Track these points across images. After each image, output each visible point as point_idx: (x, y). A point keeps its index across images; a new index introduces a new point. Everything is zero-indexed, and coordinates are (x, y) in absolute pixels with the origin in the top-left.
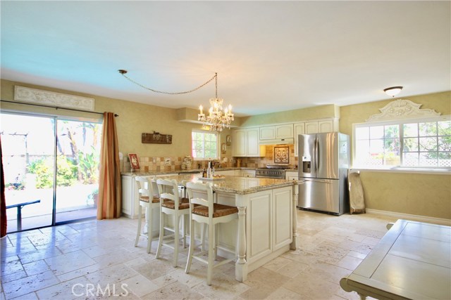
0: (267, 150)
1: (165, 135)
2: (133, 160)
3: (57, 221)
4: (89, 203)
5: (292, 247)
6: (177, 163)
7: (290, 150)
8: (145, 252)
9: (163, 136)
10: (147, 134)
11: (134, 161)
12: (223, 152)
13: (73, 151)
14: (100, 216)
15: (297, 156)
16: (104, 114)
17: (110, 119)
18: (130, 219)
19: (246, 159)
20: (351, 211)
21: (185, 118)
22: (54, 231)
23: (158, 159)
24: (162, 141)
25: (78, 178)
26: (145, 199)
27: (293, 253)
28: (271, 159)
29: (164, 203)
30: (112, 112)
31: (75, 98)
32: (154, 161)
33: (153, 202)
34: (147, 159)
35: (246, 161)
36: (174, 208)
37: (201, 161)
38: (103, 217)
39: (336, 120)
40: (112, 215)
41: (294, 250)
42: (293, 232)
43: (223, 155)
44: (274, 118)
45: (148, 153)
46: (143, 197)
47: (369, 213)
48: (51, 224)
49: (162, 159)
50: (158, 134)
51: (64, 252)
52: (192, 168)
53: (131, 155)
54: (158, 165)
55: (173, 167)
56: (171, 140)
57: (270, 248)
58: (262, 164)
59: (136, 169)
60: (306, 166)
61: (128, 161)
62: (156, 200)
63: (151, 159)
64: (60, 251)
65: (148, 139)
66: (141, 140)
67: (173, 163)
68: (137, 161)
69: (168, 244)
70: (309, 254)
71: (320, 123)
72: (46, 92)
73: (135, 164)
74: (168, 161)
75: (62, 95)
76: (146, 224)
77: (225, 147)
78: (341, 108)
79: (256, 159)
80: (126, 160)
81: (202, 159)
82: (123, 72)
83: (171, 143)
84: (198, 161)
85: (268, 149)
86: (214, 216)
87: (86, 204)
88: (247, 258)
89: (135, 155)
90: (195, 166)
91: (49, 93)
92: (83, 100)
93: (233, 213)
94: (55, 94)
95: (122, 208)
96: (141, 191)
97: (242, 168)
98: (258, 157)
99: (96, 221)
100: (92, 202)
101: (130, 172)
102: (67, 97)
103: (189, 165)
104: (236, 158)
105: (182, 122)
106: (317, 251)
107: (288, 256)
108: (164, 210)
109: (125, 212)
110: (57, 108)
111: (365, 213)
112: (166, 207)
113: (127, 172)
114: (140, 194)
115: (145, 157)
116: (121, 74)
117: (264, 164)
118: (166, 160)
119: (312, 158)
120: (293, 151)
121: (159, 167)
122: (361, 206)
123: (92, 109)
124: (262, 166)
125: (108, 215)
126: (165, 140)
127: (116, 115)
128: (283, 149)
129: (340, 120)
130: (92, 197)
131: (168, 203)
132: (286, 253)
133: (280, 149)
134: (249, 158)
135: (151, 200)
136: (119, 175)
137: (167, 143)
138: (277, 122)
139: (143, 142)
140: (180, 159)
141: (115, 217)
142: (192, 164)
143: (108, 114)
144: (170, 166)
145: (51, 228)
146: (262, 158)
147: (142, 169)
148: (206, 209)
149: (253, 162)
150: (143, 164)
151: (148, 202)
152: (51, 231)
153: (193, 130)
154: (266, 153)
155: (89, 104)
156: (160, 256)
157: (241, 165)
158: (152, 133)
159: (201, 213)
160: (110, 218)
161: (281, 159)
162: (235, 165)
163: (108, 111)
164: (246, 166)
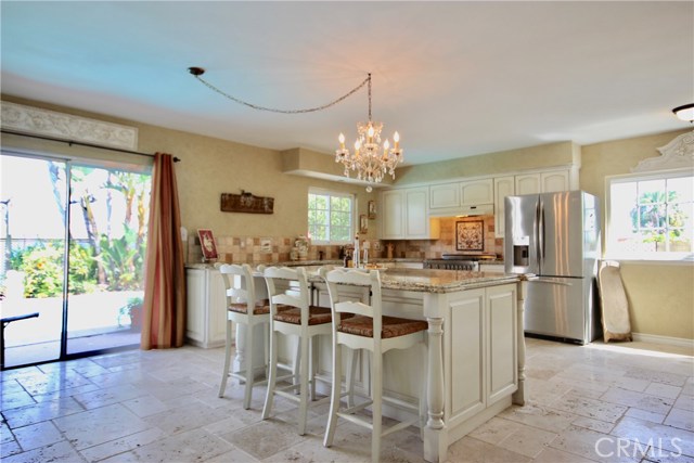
0: (442, 228)
1: (262, 198)
2: (205, 240)
3: (69, 352)
4: (122, 323)
5: (517, 400)
6: (283, 248)
7: (486, 227)
8: (240, 407)
9: (259, 200)
10: (230, 195)
11: (207, 243)
12: (363, 231)
13: (89, 232)
14: (146, 343)
15: (503, 236)
16: (155, 157)
17: (165, 166)
18: (200, 348)
19: (404, 245)
20: (606, 338)
21: (297, 167)
22: (63, 369)
23: (250, 241)
24: (256, 208)
25: (98, 279)
26: (239, 308)
27: (519, 410)
28: (449, 243)
29: (278, 314)
30: (168, 153)
31: (103, 125)
32: (243, 244)
33: (255, 313)
34: (230, 241)
35: (402, 248)
36: (300, 323)
37: (325, 247)
38: (153, 346)
39: (575, 168)
40: (169, 342)
41: (521, 405)
42: (520, 372)
43: (363, 237)
44: (456, 168)
45: (231, 230)
46: (233, 305)
47: (638, 341)
48: (58, 357)
49: (256, 242)
50: (248, 195)
51: (89, 406)
52: (309, 259)
53: (202, 233)
54: (249, 251)
55: (276, 257)
56: (271, 206)
57: (481, 400)
58: (433, 252)
59: (210, 258)
60: (521, 254)
61: (198, 242)
62: (262, 309)
63: (237, 241)
64: (81, 404)
65: (231, 203)
66: (218, 205)
67: (275, 248)
68: (213, 243)
69: (286, 391)
70: (551, 414)
71: (544, 176)
72: (52, 114)
73: (210, 250)
74: (267, 246)
75: (81, 121)
76: (238, 356)
77: (366, 222)
78: (584, 149)
79: (422, 244)
80: (192, 240)
81: (326, 244)
82: (197, 71)
83: (271, 213)
84: (318, 247)
85: (444, 225)
86: (383, 336)
87: (116, 324)
88: (446, 417)
89: (210, 233)
90: (314, 254)
91: (56, 115)
92: (118, 130)
93: (416, 331)
94: (67, 118)
95: (185, 329)
96: (230, 293)
97: (399, 260)
98: (425, 241)
99: (138, 352)
100: (126, 321)
101: (201, 263)
102: (89, 123)
103: (304, 252)
104: (385, 243)
105: (291, 176)
106: (565, 408)
107: (511, 417)
108: (279, 326)
109: (192, 336)
110: (71, 143)
111: (631, 340)
112: (284, 321)
113: (195, 263)
114: (229, 298)
115: (225, 237)
116: (193, 76)
117: (437, 253)
118: (264, 242)
119: (531, 239)
120: (492, 229)
121: (251, 255)
122: (624, 328)
123: (132, 147)
124: (434, 257)
125: (160, 342)
126: (261, 206)
127: (176, 160)
128: (474, 224)
129: (580, 170)
130: (127, 310)
131: (288, 313)
132: (506, 410)
133: (467, 225)
134: (407, 242)
135: (251, 309)
136: (182, 268)
137: (264, 212)
138: (462, 175)
139: (222, 210)
140: (287, 242)
141: (173, 345)
142: (309, 251)
143: (163, 156)
144: (270, 255)
145: (58, 364)
146: (433, 241)
147: (222, 257)
148: (368, 322)
149: (415, 249)
150: (222, 250)
151: (246, 313)
152: (59, 369)
153: (310, 189)
154: (441, 232)
155: (126, 138)
156: (270, 416)
157: (395, 256)
158: (239, 193)
159: (357, 331)
160: (165, 347)
161: (469, 243)
162: (384, 255)
163: (162, 151)
164: (403, 256)
